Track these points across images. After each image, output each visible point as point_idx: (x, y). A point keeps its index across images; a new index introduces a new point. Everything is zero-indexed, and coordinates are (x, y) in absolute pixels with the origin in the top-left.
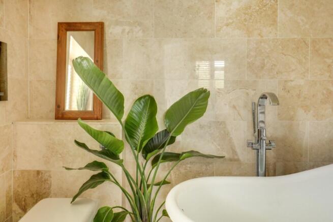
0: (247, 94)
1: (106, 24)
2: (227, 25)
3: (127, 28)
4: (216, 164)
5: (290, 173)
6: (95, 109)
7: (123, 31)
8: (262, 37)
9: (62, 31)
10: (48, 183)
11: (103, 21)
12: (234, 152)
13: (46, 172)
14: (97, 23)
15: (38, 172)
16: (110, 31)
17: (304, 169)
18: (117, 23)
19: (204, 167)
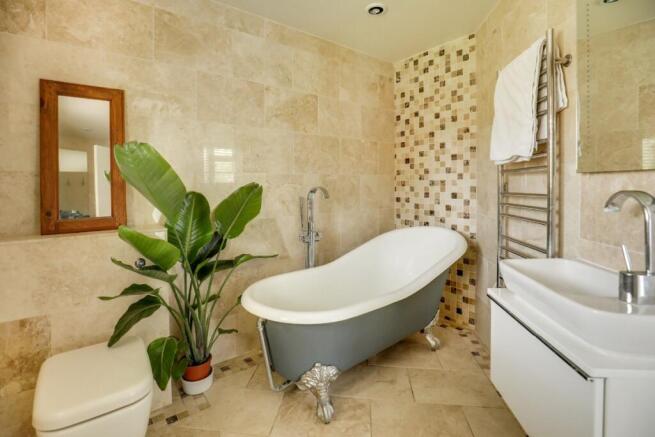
0: (295, 188)
1: (127, 94)
2: (276, 116)
3: (160, 104)
4: (269, 265)
5: (329, 262)
6: (116, 214)
7: (154, 107)
8: (306, 132)
9: (50, 94)
10: (44, 336)
11: (122, 89)
12: (285, 250)
13: (39, 319)
14: (114, 90)
15: (23, 323)
16: (134, 103)
17: (339, 257)
18: (145, 95)
19: (256, 271)
